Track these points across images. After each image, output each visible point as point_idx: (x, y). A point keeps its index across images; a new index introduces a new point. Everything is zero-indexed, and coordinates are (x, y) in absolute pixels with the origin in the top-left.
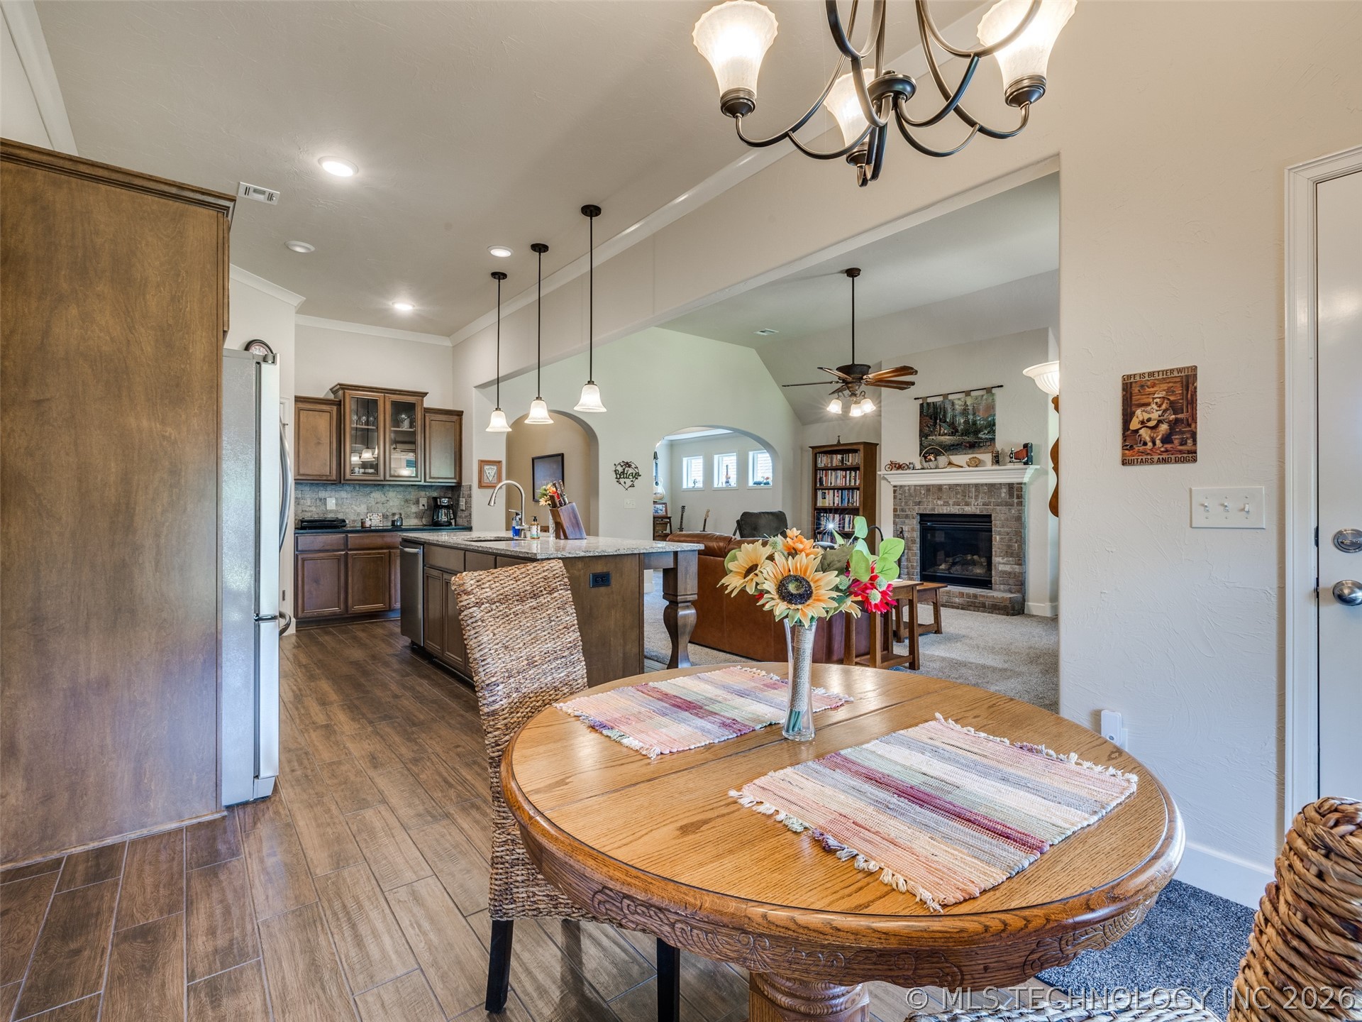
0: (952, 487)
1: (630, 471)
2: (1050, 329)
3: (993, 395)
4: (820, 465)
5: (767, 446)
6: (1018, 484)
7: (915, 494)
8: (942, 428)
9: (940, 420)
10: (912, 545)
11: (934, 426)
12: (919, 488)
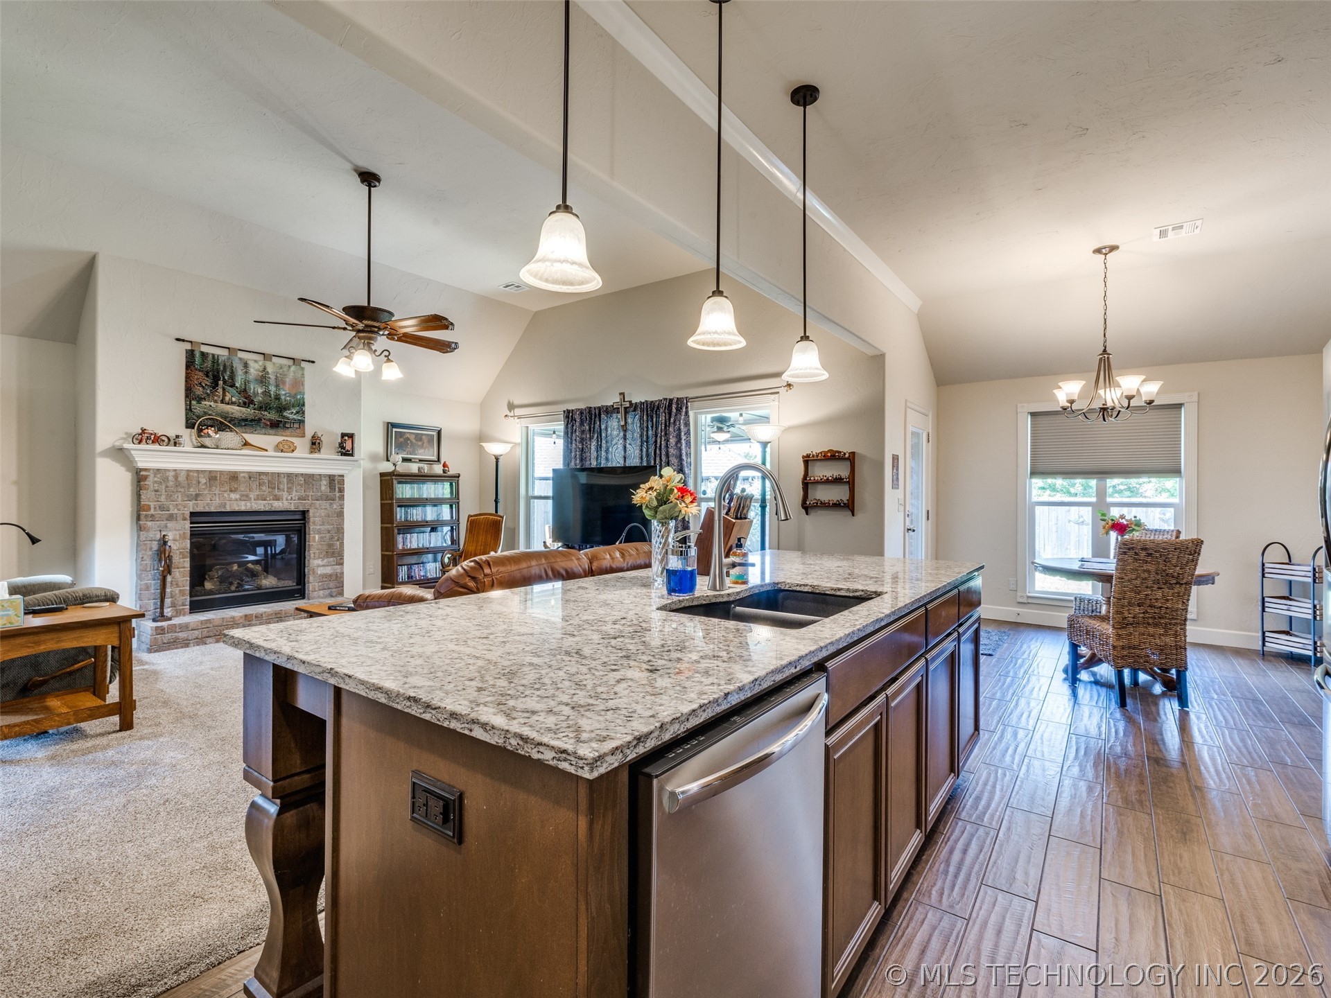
0: (253, 476)
6: (340, 476)
7: (188, 484)
8: (227, 394)
9: (225, 382)
10: (182, 560)
11: (214, 388)
12: (196, 474)
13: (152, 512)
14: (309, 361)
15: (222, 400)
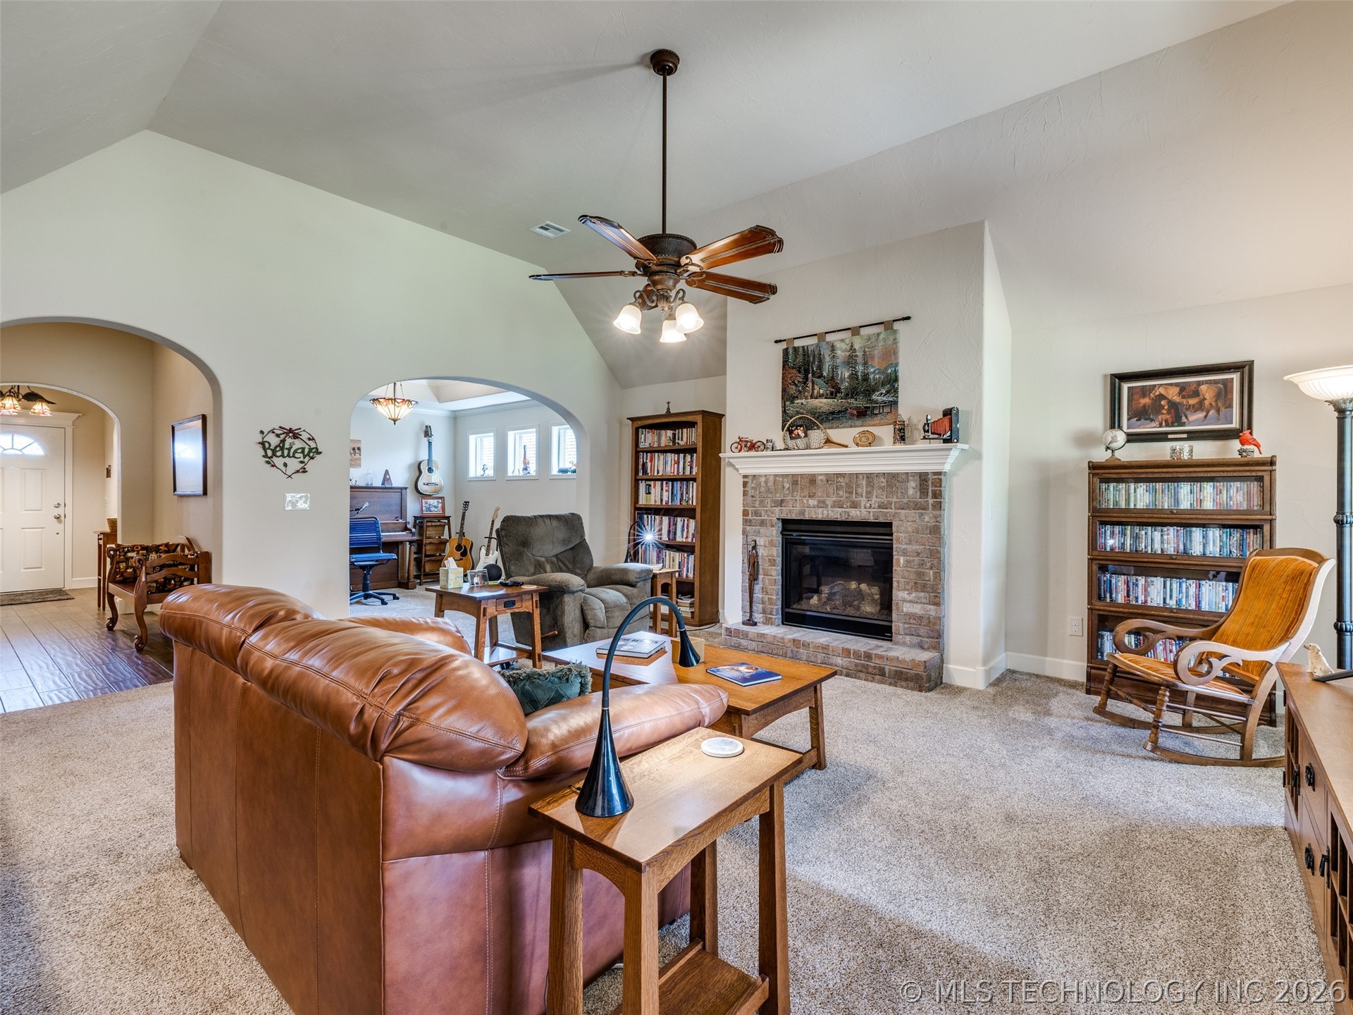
0: (831, 478)
1: (298, 444)
2: (986, 222)
3: (895, 332)
4: (643, 445)
5: (568, 416)
6: (935, 474)
7: (775, 489)
8: (816, 386)
9: (814, 374)
11: (805, 384)
12: (781, 479)
13: (750, 517)
14: (903, 319)
15: (812, 395)
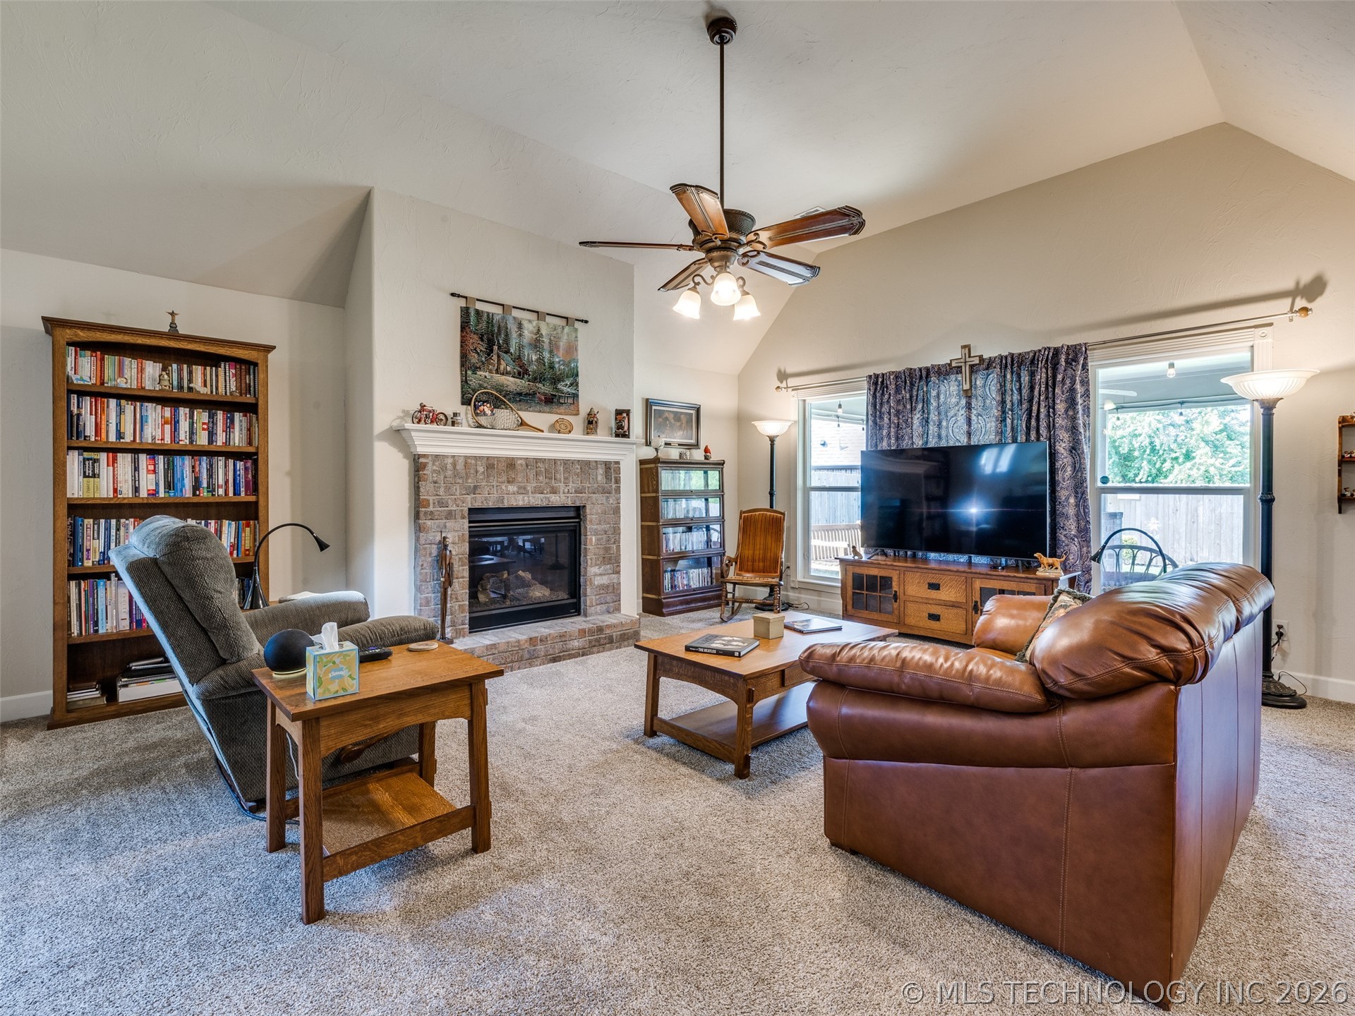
0: (533, 463)
2: (635, 268)
3: (576, 330)
6: (615, 463)
7: (466, 474)
8: (502, 361)
9: (499, 347)
10: (461, 568)
11: (489, 355)
12: (473, 462)
13: (431, 508)
14: (582, 321)
15: (497, 370)
